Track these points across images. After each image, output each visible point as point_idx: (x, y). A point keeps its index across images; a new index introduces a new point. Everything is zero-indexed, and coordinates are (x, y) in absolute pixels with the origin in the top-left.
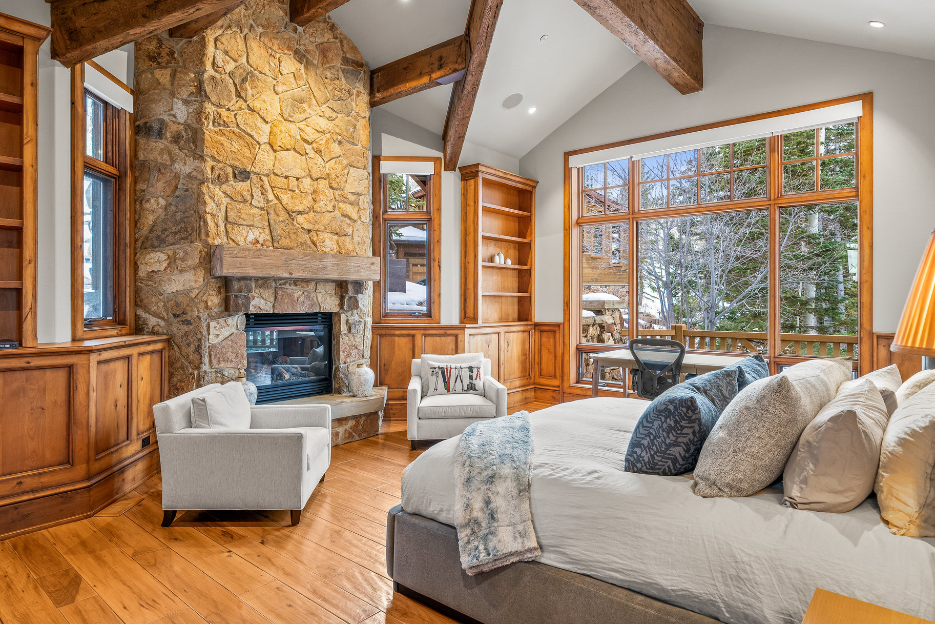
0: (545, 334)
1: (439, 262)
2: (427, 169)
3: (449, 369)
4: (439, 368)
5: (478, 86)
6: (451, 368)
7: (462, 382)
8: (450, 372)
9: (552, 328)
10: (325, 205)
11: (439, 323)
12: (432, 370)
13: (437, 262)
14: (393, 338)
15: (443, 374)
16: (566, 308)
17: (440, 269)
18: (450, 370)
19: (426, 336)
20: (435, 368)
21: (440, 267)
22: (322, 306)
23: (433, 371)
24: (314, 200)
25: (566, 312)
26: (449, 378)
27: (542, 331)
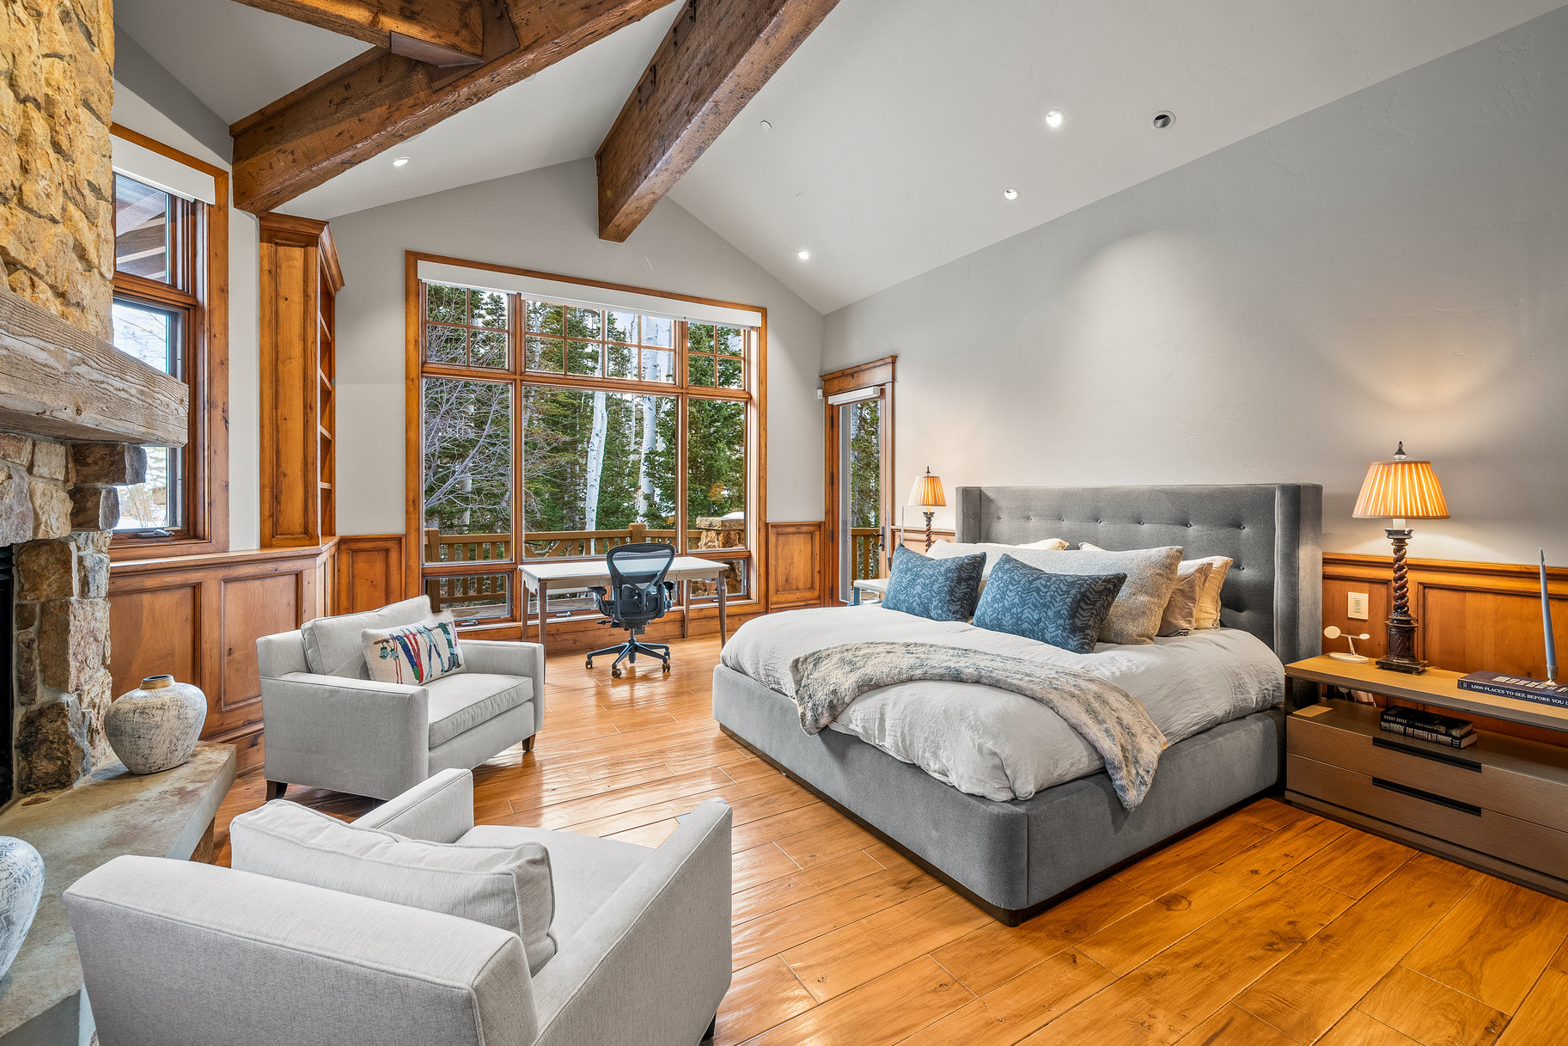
0: (363, 556)
1: (225, 411)
2: (202, 189)
3: (411, 637)
4: (394, 638)
5: (479, 100)
6: (414, 635)
7: (439, 656)
8: (416, 643)
9: (381, 544)
10: (48, 196)
11: (226, 550)
12: (381, 645)
13: (220, 410)
14: (136, 597)
15: (405, 648)
16: (411, 509)
17: (227, 428)
18: (415, 639)
19: (227, 581)
20: (387, 641)
21: (227, 422)
22: (43, 519)
23: (384, 648)
24: (25, 169)
25: (412, 516)
26: (418, 655)
27: (355, 551)
